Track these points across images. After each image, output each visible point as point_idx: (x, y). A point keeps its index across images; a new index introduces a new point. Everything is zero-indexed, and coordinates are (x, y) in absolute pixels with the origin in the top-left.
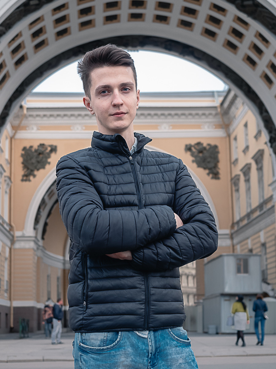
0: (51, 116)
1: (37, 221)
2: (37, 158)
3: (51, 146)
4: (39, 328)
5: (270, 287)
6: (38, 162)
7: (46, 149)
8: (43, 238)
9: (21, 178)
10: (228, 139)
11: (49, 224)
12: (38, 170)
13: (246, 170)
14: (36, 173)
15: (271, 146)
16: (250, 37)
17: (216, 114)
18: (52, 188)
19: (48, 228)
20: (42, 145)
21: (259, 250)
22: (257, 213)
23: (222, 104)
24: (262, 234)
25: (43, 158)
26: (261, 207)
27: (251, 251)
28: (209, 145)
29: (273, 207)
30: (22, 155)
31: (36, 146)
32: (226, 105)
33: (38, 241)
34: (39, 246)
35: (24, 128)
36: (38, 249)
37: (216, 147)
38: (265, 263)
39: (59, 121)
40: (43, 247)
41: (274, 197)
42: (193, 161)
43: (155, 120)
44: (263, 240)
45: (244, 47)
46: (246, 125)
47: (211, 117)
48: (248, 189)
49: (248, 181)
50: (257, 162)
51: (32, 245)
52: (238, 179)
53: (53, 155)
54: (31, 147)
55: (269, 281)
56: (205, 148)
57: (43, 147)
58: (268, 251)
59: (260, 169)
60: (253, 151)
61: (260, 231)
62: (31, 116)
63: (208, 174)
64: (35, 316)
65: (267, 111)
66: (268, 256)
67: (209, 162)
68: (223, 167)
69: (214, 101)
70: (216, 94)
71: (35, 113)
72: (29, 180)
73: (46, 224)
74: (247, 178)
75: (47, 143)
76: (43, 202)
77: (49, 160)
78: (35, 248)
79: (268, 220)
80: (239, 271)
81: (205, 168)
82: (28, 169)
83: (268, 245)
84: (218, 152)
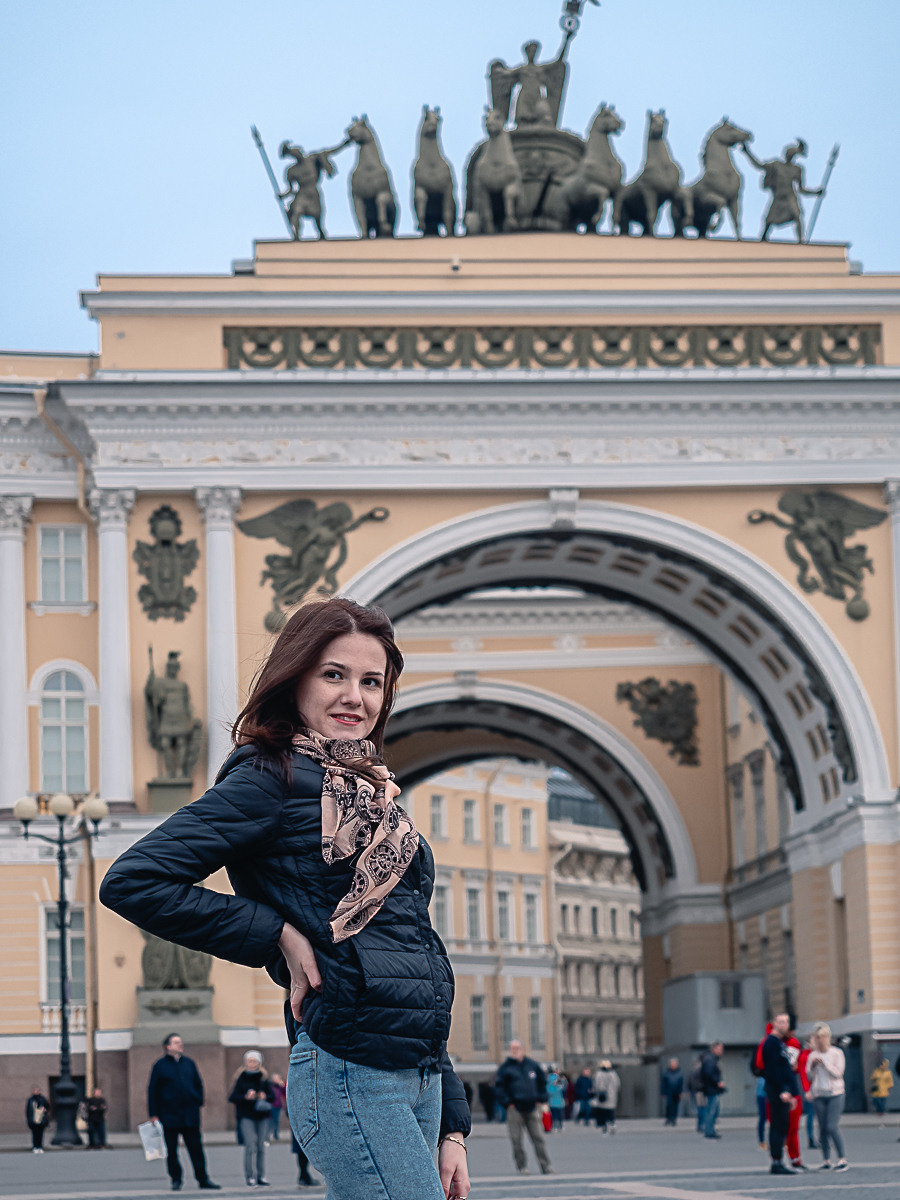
13: (756, 763)
21: (779, 942)
24: (784, 911)
28: (673, 683)
37: (689, 688)
42: (636, 723)
43: (547, 627)
44: (785, 925)
49: (758, 783)
52: (740, 774)
56: (663, 692)
58: (796, 948)
61: (781, 903)
63: (672, 753)
67: (673, 726)
68: (706, 736)
74: (758, 777)
80: (724, 1004)
81: (664, 740)
83: (795, 936)
84: (694, 701)
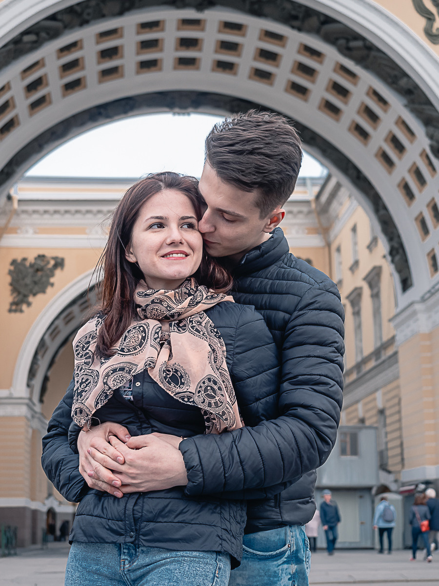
0: (56, 212)
1: (32, 373)
2: (33, 276)
3: (55, 258)
4: (34, 541)
5: (391, 477)
6: (35, 283)
7: (48, 263)
8: (41, 401)
9: (7, 307)
10: (327, 250)
11: (51, 379)
12: (35, 295)
13: (356, 297)
14: (31, 299)
15: (393, 261)
16: (359, 95)
17: (310, 212)
18: (57, 322)
19: (49, 385)
20: (41, 257)
21: (374, 419)
22: (372, 364)
23: (318, 197)
24: (379, 395)
25: (42, 276)
26: (377, 353)
27: (362, 421)
29: (396, 353)
30: (10, 273)
31: (31, 258)
32: (324, 198)
33: (34, 404)
34: (36, 412)
35: (14, 230)
36: (33, 417)
38: (384, 440)
39: (68, 220)
40: (42, 414)
41: (397, 338)
44: (380, 405)
45: (350, 111)
46: (354, 229)
47: (301, 216)
48: (358, 327)
49: (357, 313)
50: (371, 286)
51: (23, 410)
53: (58, 272)
54: (25, 259)
55: (390, 468)
57: (43, 261)
58: (388, 421)
59: (376, 296)
60: (364, 269)
61: (376, 390)
62: (24, 212)
64: (28, 522)
65: (385, 208)
66: (389, 429)
69: (305, 192)
70: (308, 182)
71: (30, 208)
72: (21, 311)
73: (46, 379)
74: (356, 309)
75: (49, 254)
76: (42, 344)
77: (52, 280)
78: (29, 416)
79: (389, 373)
80: (343, 452)
82: (19, 293)
83: (388, 413)
